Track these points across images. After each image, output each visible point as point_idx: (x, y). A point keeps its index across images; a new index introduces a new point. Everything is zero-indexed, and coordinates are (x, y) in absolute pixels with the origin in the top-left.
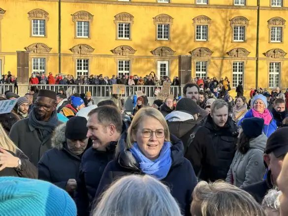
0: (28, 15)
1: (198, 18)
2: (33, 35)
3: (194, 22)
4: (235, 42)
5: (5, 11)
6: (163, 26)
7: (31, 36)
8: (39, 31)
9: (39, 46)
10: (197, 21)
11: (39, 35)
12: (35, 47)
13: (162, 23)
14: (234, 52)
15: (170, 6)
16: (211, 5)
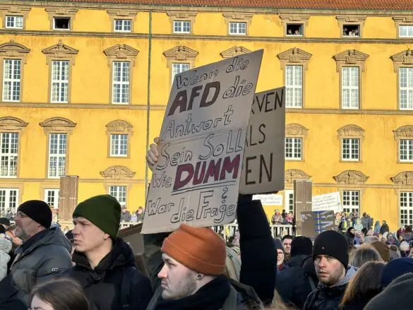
0: (105, 129)
1: (346, 129)
2: (111, 155)
3: (340, 135)
4: (401, 163)
5: (76, 124)
6: (293, 140)
7: (108, 157)
8: (119, 149)
9: (118, 170)
10: (343, 133)
11: (119, 155)
12: (113, 172)
13: (291, 136)
14: (402, 178)
15: (303, 113)
16: (364, 110)
